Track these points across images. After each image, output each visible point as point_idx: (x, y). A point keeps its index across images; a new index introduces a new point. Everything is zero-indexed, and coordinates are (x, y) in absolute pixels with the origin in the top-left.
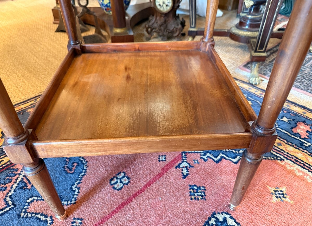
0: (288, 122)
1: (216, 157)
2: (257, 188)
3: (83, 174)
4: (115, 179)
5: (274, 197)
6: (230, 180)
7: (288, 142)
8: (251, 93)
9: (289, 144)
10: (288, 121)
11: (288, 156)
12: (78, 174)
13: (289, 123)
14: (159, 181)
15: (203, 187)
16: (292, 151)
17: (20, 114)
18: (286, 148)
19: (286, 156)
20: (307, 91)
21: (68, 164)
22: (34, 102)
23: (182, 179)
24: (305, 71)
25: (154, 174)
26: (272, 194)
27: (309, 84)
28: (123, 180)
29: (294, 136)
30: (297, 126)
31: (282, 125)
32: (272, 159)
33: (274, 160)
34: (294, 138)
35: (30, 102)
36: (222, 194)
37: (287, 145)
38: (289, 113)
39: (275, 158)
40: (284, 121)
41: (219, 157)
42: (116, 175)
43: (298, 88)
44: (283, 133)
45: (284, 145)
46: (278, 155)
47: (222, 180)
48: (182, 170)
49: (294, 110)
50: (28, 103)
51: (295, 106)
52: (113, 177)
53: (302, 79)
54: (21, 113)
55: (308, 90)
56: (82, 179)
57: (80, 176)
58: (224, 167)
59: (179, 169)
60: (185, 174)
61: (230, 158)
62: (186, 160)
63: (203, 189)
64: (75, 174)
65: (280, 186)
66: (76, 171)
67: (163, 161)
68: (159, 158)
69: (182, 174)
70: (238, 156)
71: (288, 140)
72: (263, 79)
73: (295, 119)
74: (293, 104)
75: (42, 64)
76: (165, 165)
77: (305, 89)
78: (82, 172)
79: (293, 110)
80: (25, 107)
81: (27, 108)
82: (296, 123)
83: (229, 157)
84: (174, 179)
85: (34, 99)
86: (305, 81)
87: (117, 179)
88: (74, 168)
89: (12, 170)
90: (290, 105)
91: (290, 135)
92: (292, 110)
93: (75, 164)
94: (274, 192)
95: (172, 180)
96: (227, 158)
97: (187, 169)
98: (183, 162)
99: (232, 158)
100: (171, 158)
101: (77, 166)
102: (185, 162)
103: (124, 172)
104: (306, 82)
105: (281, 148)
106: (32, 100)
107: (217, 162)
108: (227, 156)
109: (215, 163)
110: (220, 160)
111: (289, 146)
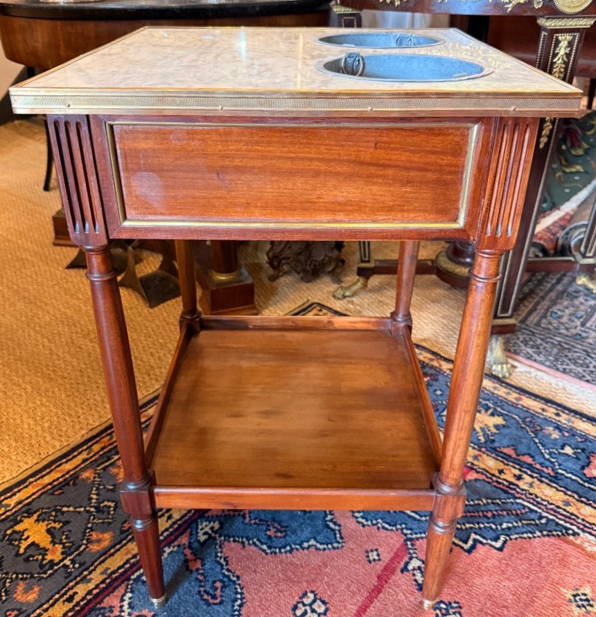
0: (575, 456)
1: (466, 542)
2: (544, 593)
3: (239, 602)
4: (300, 605)
5: (573, 607)
6: (498, 584)
7: (580, 497)
8: (500, 398)
9: (582, 502)
10: (574, 453)
11: (585, 526)
12: (231, 603)
13: (577, 458)
14: (378, 601)
15: (455, 602)
16: (590, 516)
17: (68, 484)
18: (578, 509)
19: (581, 527)
21: (205, 586)
22: (88, 454)
23: (417, 592)
24: (587, 337)
25: (367, 588)
26: (570, 601)
28: (315, 606)
29: (589, 483)
30: (590, 462)
31: (565, 464)
32: (560, 534)
33: (562, 537)
34: (589, 488)
35: (79, 454)
36: (489, 612)
37: (580, 505)
38: (574, 435)
39: (564, 531)
40: (567, 454)
41: (470, 542)
42: (300, 598)
43: (581, 378)
44: (569, 481)
45: (575, 505)
46: (568, 525)
47: (484, 585)
48: (414, 575)
49: (582, 429)
50: (75, 457)
51: (581, 419)
52: (295, 603)
53: (585, 359)
54: (71, 483)
56: (241, 612)
57: (236, 607)
58: (484, 561)
59: (407, 573)
60: (420, 582)
61: (489, 542)
62: (416, 553)
63: (456, 608)
64: (224, 603)
65: (581, 586)
66: (224, 599)
67: (377, 562)
68: (368, 557)
69: (414, 583)
70: (501, 535)
71: (580, 494)
72: (516, 363)
73: (585, 447)
75: (68, 358)
76: (382, 568)
77: (593, 380)
78: (236, 600)
79: (579, 428)
80: (75, 468)
81: (77, 470)
82: (588, 458)
83: (487, 540)
84: (404, 594)
85: (85, 447)
86: (591, 362)
87: (304, 605)
88: (218, 593)
89: (102, 611)
90: (573, 419)
91: (581, 482)
92: (577, 430)
93: (218, 585)
94: (572, 598)
95: (401, 596)
96: (484, 541)
97: (422, 572)
98: (411, 558)
99: (492, 540)
100: (389, 553)
101: (222, 587)
102: (416, 560)
103: (312, 592)
105: (571, 511)
106: (80, 450)
107: (469, 551)
108: (484, 538)
109: (466, 554)
110: (473, 547)
111: (583, 505)
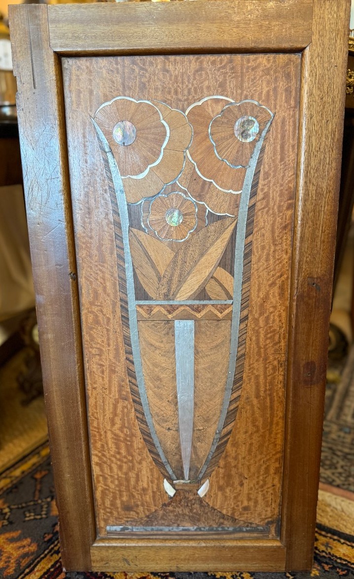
20: (348, 490)
24: (330, 432)
27: (346, 468)
38: (334, 567)
49: (341, 555)
51: (339, 541)
53: (331, 458)
55: (349, 485)
74: (336, 537)
77: (344, 485)
79: (338, 555)
86: (338, 462)
90: (331, 542)
92: (337, 557)
104: (341, 463)
